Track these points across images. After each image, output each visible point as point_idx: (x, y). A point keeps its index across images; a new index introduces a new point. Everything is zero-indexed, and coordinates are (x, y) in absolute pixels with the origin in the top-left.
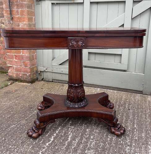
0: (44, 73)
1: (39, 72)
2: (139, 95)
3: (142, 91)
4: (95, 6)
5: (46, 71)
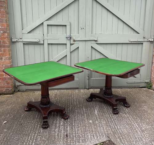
1: (16, 87)
2: (77, 90)
3: (78, 88)
4: (50, 46)
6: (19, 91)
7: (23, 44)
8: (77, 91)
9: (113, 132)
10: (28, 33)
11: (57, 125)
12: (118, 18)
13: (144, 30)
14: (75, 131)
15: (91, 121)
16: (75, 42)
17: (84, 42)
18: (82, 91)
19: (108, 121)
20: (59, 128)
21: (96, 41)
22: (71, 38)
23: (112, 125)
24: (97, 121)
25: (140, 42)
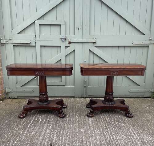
0: (11, 93)
1: (7, 93)
3: (74, 96)
4: (43, 48)
5: (12, 91)
6: (10, 98)
7: (13, 45)
8: (72, 99)
9: (107, 143)
10: (18, 34)
11: (43, 133)
12: (120, 16)
13: (150, 31)
14: (62, 140)
15: (82, 130)
16: (71, 45)
17: (81, 45)
18: (78, 99)
19: (103, 131)
20: (44, 136)
21: (95, 43)
22: (65, 39)
23: (107, 135)
24: (90, 130)
25: (145, 45)
